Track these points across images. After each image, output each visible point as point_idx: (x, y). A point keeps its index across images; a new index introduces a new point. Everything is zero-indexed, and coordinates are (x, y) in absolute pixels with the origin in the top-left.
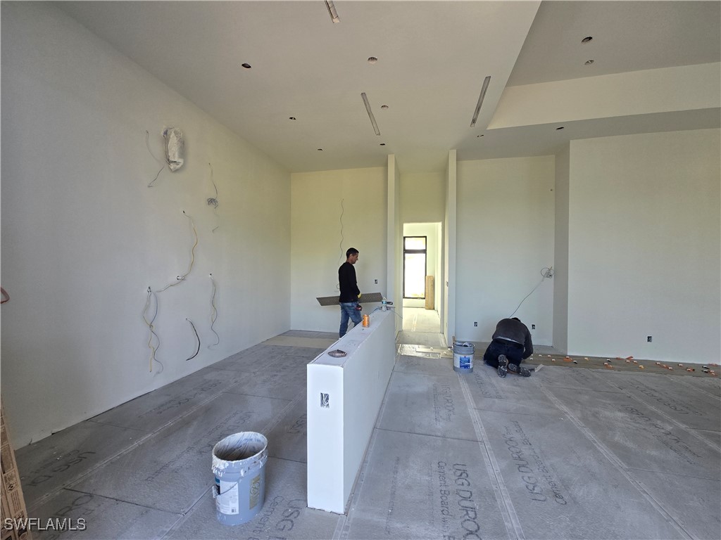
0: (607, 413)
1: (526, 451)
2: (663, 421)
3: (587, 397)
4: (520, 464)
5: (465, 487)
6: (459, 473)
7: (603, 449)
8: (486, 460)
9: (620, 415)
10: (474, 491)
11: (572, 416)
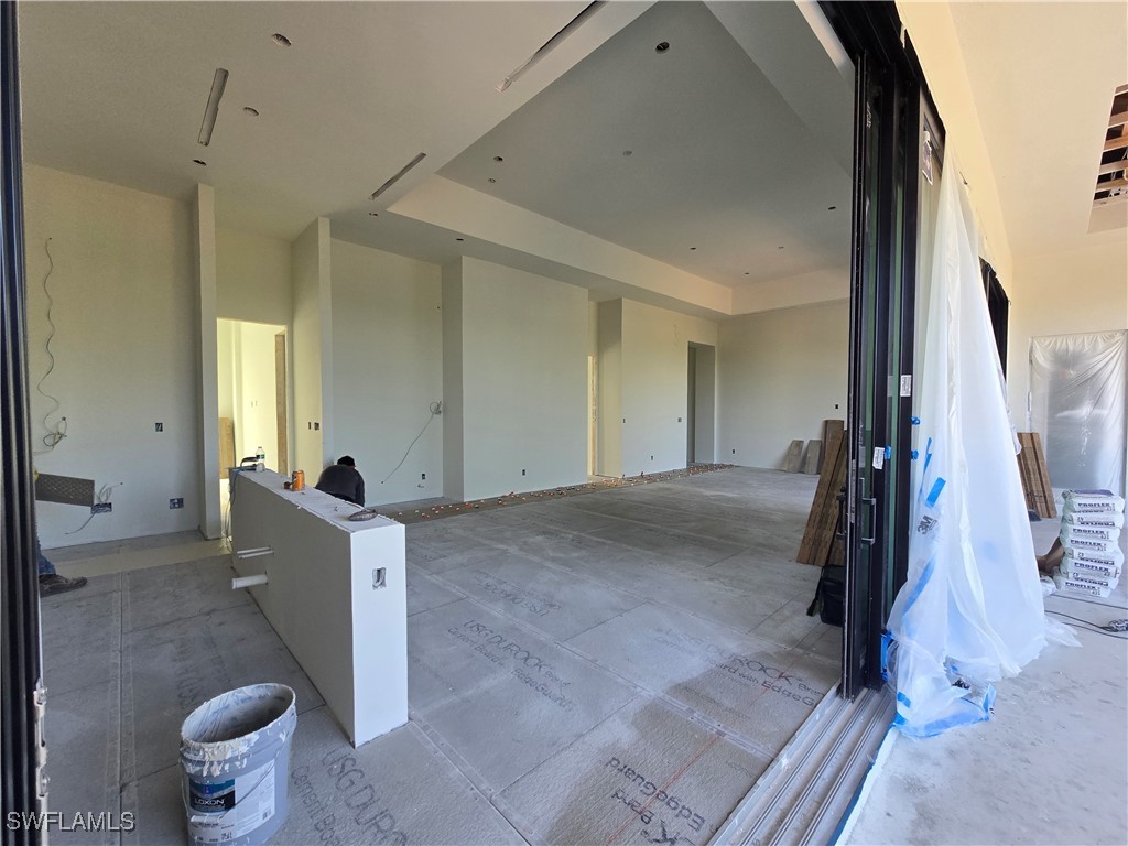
0: (532, 540)
1: (508, 589)
2: (566, 533)
3: (509, 533)
4: (512, 598)
5: (490, 636)
6: (475, 629)
7: (549, 564)
8: (485, 608)
9: (540, 538)
10: (500, 633)
11: (513, 550)
